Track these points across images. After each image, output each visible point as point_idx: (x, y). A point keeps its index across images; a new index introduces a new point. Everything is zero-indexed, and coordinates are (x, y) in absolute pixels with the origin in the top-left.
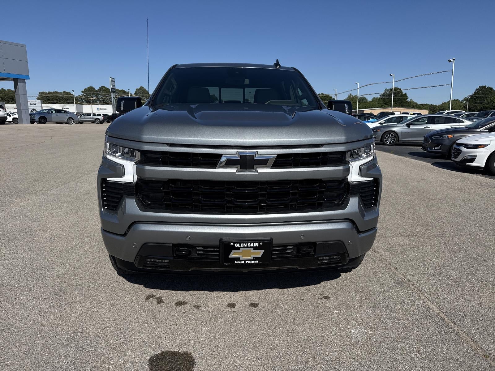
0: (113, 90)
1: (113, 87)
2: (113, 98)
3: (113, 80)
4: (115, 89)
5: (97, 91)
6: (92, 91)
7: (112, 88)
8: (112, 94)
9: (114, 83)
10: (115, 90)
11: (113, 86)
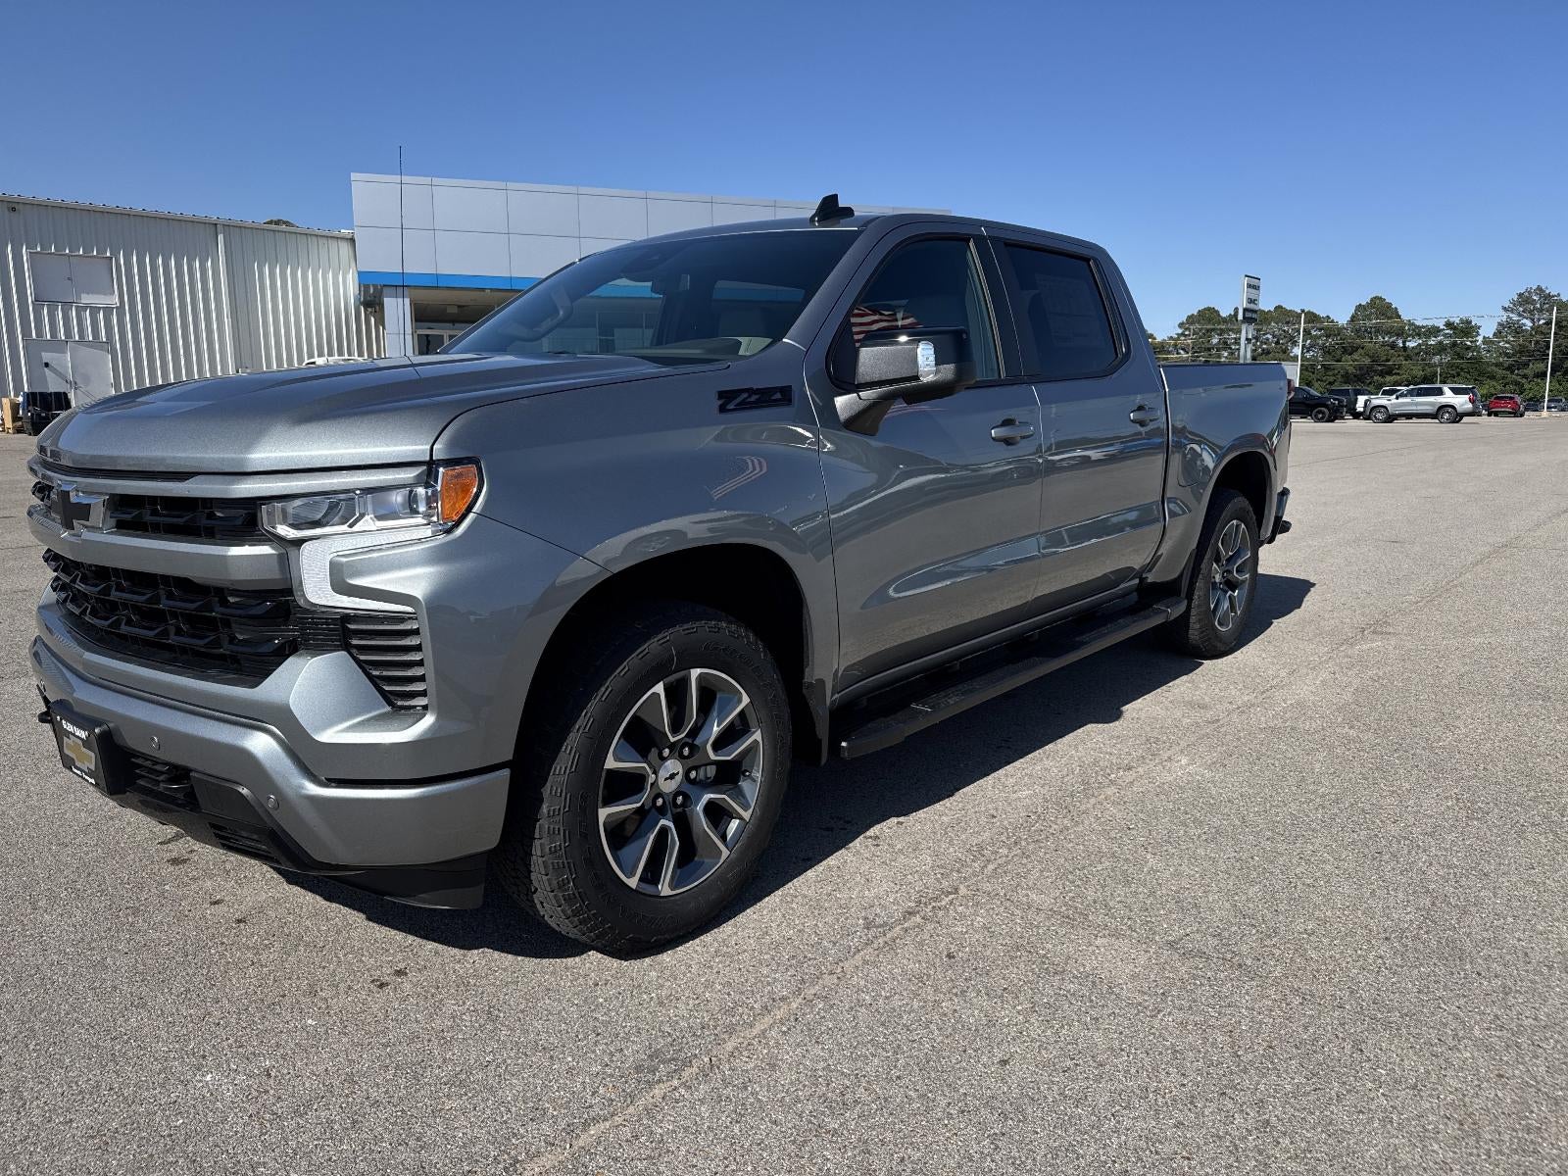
0: (1248, 315)
1: (1252, 306)
2: (1247, 339)
3: (1254, 282)
4: (1255, 311)
5: (1225, 321)
6: (1209, 321)
7: (1245, 310)
8: (1244, 327)
9: (1254, 291)
10: (1254, 316)
11: (1251, 301)
